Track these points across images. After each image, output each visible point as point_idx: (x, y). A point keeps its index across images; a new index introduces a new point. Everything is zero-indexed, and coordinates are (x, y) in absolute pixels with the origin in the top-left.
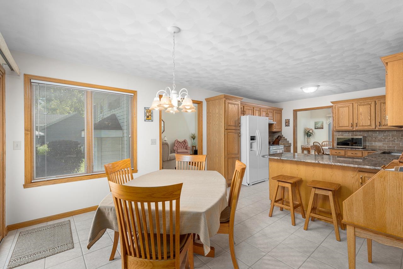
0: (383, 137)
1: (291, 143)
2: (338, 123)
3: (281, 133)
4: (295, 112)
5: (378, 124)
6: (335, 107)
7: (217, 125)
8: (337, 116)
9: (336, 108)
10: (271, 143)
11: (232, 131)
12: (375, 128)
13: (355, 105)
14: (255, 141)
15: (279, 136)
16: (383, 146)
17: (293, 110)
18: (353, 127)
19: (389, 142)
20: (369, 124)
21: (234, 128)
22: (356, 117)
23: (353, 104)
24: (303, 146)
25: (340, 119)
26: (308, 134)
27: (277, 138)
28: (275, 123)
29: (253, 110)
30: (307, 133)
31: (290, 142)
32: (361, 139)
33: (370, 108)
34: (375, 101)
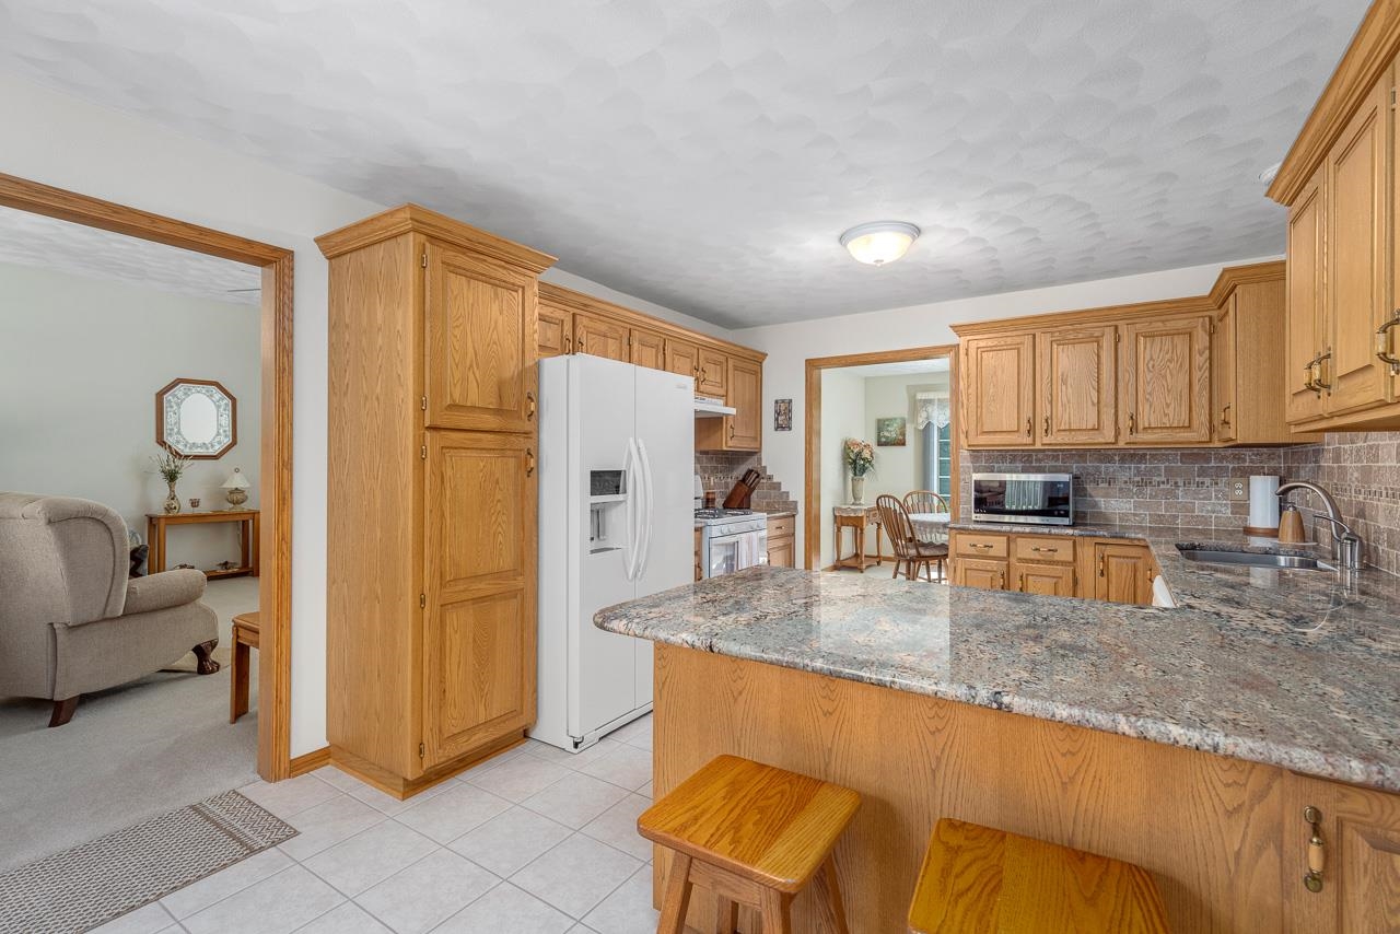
0: (1137, 479)
1: (796, 502)
2: (979, 419)
3: (760, 460)
4: (813, 366)
5: (1125, 423)
6: (967, 350)
7: (378, 399)
8: (973, 386)
9: (972, 352)
10: (719, 502)
11: (480, 440)
12: (1116, 442)
13: (1043, 341)
14: (620, 497)
15: (750, 472)
16: (1135, 515)
17: (807, 361)
18: (1034, 438)
19: (1156, 496)
20: (1093, 422)
21: (492, 422)
22: (1046, 393)
23: (1034, 335)
24: (840, 509)
25: (985, 399)
26: (856, 463)
27: (744, 480)
28: (732, 411)
29: (625, 341)
30: (855, 461)
31: (791, 499)
32: (1066, 484)
33: (1098, 356)
34: (1116, 327)
